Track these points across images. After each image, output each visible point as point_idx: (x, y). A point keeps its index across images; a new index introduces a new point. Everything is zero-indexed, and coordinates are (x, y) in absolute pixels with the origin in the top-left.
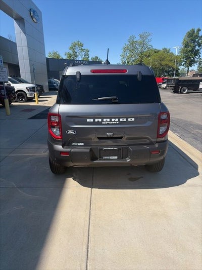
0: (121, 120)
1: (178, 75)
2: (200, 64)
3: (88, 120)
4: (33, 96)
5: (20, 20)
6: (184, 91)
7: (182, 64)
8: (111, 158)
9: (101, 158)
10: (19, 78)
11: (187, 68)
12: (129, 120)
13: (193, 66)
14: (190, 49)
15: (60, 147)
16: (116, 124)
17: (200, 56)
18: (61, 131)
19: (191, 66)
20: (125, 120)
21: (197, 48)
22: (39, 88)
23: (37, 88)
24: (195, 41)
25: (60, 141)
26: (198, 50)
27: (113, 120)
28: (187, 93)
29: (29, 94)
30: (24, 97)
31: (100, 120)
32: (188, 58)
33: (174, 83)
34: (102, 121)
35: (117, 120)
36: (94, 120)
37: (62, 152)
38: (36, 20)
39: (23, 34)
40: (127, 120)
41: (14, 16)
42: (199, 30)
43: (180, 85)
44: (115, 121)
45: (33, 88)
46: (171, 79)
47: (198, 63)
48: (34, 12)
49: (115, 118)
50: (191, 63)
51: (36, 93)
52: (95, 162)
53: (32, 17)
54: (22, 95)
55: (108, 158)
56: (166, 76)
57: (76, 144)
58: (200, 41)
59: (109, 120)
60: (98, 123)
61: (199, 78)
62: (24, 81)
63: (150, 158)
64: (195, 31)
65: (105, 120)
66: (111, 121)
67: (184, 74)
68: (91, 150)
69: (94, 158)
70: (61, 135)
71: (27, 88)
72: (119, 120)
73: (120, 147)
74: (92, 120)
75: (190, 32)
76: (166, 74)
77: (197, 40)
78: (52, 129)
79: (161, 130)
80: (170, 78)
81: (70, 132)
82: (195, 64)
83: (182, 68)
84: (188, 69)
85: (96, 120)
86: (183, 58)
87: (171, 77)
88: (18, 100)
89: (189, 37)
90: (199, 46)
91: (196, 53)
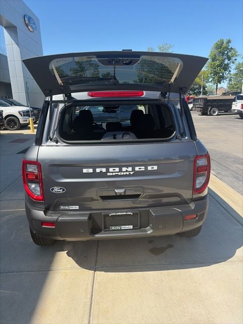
0: (137, 169)
1: (205, 93)
2: (230, 80)
3: (85, 171)
4: (28, 122)
5: (11, 28)
6: (214, 112)
7: (210, 80)
8: (123, 227)
9: (106, 229)
10: (11, 100)
11: (215, 86)
12: (150, 168)
13: (222, 83)
14: (217, 63)
15: (40, 214)
16: (130, 175)
17: (230, 71)
18: (42, 188)
19: (220, 83)
20: (143, 168)
21: (226, 62)
22: (36, 112)
23: (32, 111)
24: (224, 53)
25: (41, 203)
26: (228, 64)
27: (124, 169)
28: (218, 115)
29: (22, 120)
30: (15, 124)
31: (104, 170)
32: (216, 73)
33: (201, 103)
34: (108, 171)
35: (130, 169)
36: (94, 171)
37: (44, 222)
38: (33, 28)
39: (15, 46)
40: (146, 168)
41: (4, 24)
42: (229, 42)
43: (209, 106)
44: (127, 171)
45: (28, 112)
46: (198, 99)
47: (228, 79)
48: (29, 19)
49: (127, 166)
50: (220, 79)
51: (30, 119)
52: (97, 236)
53: (27, 25)
54: (13, 121)
55: (118, 228)
56: (191, 95)
57: (67, 207)
58: (230, 54)
59: (117, 169)
60: (102, 175)
61: (231, 97)
62: (17, 103)
63: (183, 226)
64: (225, 42)
65: (111, 170)
66: (120, 171)
67: (212, 93)
68: (90, 217)
69: (95, 230)
70: (43, 194)
71: (19, 112)
72: (133, 170)
73: (136, 211)
74: (91, 171)
75: (219, 43)
76: (191, 92)
77: (226, 52)
78: (29, 184)
79: (198, 181)
80: (196, 97)
81: (56, 190)
82: (225, 81)
83: (210, 86)
84: (217, 86)
85: (98, 170)
86: (211, 74)
87: (197, 95)
88: (8, 128)
89: (218, 49)
90: (229, 60)
91: (226, 67)
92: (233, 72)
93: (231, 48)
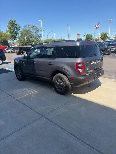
6: (24, 53)
14: (12, 31)
17: (18, 35)
33: (18, 49)
42: (15, 21)
43: (22, 50)
50: (15, 38)
58: (17, 27)
64: (13, 21)
75: (11, 21)
77: (15, 26)
82: (17, 39)
84: (14, 41)
89: (11, 24)
90: (17, 29)
91: (16, 33)
92: (20, 35)
93: (17, 24)
